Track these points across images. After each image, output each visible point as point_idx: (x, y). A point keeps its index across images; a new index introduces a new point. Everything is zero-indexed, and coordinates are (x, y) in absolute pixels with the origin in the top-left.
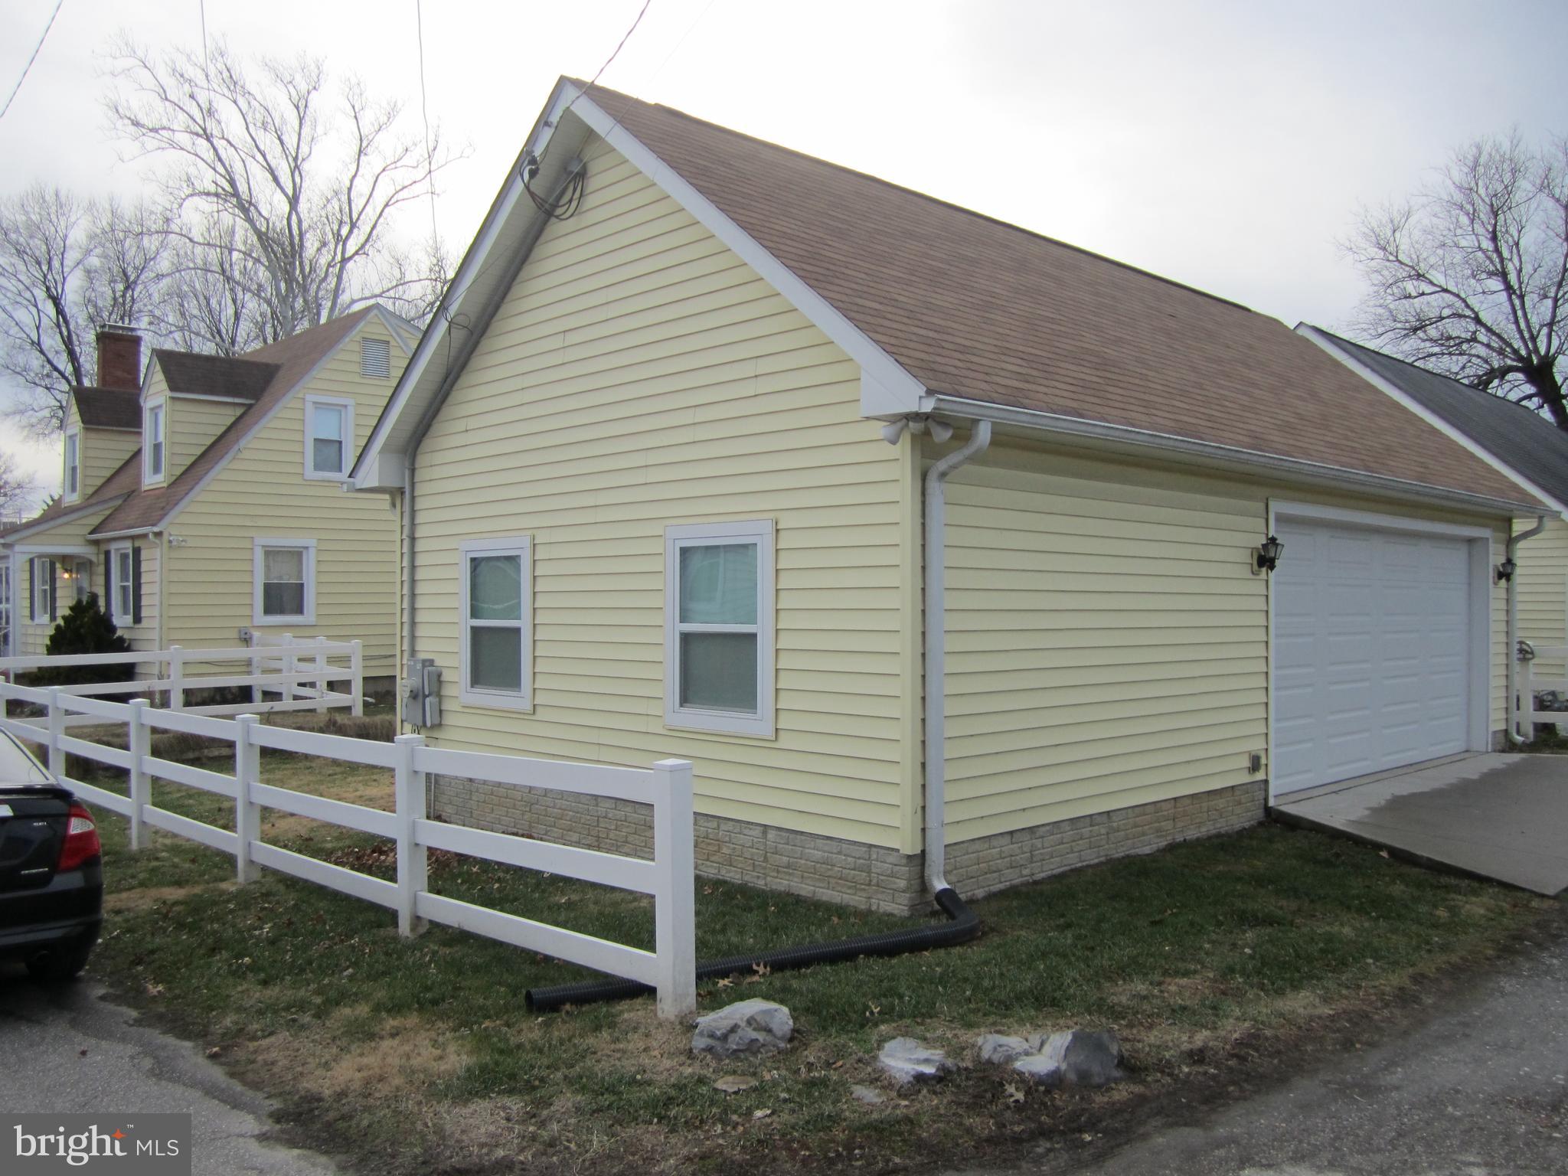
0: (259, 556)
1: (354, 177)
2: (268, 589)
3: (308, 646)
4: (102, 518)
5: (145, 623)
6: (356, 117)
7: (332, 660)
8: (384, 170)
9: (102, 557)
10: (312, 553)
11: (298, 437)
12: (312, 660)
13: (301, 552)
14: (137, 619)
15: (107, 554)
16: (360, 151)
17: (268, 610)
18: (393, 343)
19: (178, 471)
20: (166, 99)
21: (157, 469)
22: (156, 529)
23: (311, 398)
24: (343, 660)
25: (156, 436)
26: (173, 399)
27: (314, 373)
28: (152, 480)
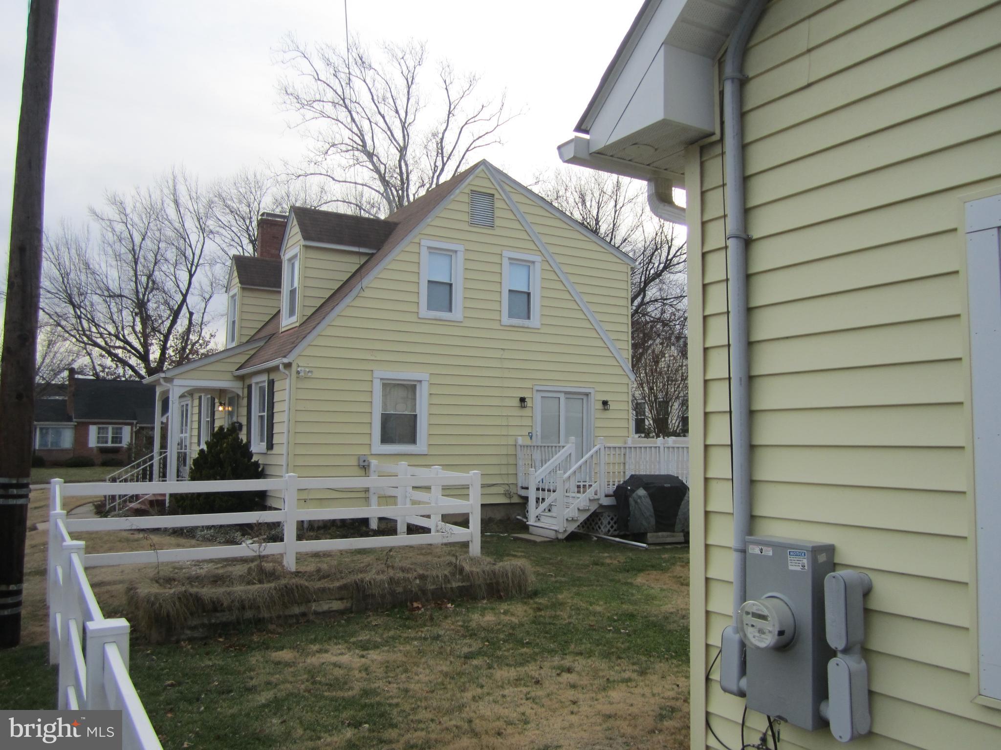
0: (378, 387)
1: (445, 130)
2: (386, 419)
3: (425, 475)
4: (248, 357)
5: (276, 450)
6: (446, 89)
7: (449, 490)
8: (466, 123)
9: (246, 390)
10: (425, 385)
11: (414, 278)
12: (428, 488)
13: (415, 386)
14: (270, 446)
15: (250, 387)
16: (450, 113)
17: (386, 439)
18: (497, 196)
19: (309, 312)
20: (319, 79)
21: (292, 313)
22: (286, 360)
23: (425, 243)
24: (459, 491)
25: (292, 285)
26: (306, 247)
27: (428, 220)
28: (287, 322)
